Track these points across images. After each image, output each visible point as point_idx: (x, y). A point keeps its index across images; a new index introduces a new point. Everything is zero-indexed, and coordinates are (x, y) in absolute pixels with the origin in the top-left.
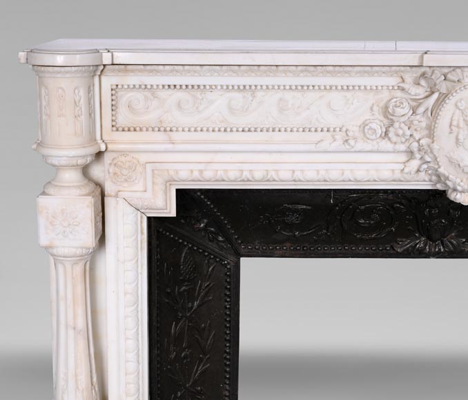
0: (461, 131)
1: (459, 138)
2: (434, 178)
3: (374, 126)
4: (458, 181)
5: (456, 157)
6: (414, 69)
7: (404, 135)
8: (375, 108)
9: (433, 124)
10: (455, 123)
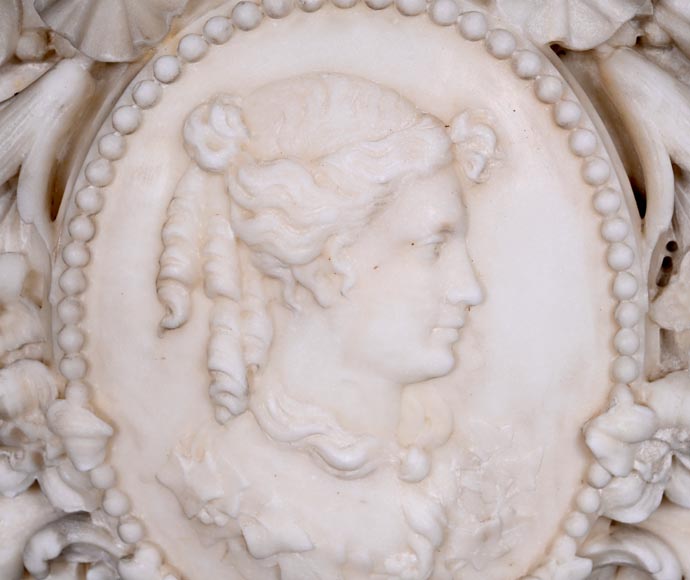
0: (228, 317)
1: (217, 362)
5: (218, 492)
9: (56, 273)
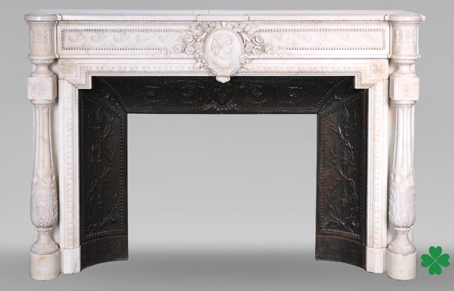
0: (216, 49)
1: (216, 52)
2: (208, 70)
3: (178, 47)
4: (217, 71)
5: (215, 61)
6: (195, 22)
7: (191, 51)
8: (179, 39)
9: (205, 46)
10: (213, 45)
